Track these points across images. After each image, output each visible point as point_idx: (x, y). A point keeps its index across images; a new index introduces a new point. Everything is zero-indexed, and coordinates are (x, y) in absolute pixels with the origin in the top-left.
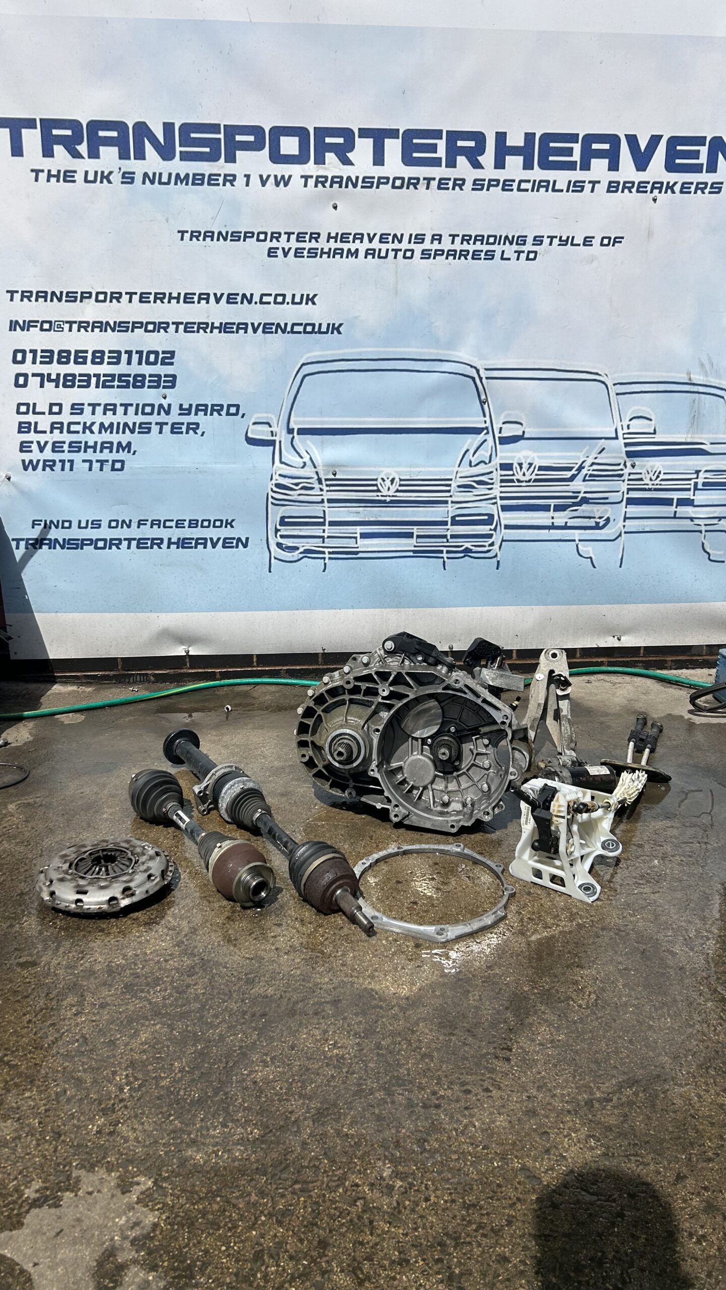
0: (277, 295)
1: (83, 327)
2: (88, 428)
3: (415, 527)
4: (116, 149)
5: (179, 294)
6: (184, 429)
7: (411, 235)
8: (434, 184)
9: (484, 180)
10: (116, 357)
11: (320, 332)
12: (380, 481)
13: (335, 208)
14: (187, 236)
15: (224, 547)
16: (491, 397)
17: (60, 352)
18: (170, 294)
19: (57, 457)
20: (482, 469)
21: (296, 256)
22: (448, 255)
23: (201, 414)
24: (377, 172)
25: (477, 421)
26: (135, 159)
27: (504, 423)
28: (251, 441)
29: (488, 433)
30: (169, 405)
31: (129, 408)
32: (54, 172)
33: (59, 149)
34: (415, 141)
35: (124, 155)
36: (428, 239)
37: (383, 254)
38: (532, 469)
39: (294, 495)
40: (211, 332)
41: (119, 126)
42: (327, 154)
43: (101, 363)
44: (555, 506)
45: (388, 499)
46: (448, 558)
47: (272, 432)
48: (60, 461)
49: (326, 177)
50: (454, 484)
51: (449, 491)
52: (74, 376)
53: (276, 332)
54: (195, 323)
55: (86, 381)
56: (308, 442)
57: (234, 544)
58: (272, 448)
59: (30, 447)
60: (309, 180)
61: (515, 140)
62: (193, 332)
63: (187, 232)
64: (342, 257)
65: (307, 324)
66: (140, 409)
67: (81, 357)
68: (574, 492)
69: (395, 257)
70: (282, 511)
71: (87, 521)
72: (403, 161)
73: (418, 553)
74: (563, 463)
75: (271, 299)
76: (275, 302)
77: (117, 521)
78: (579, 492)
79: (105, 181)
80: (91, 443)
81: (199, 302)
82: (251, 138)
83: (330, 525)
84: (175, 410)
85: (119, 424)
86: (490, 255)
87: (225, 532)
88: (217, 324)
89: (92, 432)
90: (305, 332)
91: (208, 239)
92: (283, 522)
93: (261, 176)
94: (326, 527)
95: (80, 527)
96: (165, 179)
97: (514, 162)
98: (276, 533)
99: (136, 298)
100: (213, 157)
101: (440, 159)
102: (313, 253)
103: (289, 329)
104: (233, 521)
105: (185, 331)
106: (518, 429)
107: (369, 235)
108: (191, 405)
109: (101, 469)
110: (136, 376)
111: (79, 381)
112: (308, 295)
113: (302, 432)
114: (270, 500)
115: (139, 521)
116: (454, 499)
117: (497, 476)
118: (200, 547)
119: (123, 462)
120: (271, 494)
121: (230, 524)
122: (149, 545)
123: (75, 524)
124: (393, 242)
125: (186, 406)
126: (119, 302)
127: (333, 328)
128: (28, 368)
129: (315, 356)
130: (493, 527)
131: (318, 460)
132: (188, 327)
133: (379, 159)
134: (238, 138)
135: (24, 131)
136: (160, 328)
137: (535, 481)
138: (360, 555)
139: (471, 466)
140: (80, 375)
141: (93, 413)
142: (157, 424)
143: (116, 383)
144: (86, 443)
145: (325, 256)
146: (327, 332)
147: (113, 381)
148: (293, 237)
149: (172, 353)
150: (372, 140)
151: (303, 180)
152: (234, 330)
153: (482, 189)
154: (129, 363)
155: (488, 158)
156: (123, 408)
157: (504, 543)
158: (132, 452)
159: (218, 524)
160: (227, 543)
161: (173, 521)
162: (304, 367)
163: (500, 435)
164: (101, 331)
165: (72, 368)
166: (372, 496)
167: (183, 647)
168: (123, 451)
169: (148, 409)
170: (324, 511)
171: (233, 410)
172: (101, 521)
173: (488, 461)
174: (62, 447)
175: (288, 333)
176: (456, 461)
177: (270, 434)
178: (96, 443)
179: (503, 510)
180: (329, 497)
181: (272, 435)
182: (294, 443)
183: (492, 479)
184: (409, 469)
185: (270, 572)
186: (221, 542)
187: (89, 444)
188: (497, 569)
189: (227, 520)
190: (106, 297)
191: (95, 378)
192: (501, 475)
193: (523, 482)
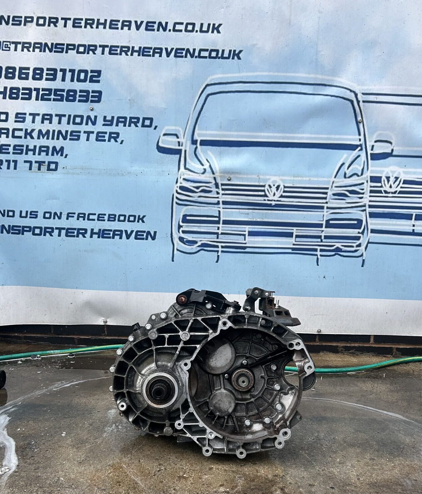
0: (187, 24)
1: (26, 47)
2: (29, 134)
3: (295, 228)
5: (106, 20)
6: (107, 137)
10: (53, 74)
11: (223, 57)
12: (267, 187)
15: (136, 238)
16: (366, 118)
17: (8, 68)
18: (98, 20)
19: (4, 157)
20: (355, 180)
23: (121, 125)
25: (353, 139)
27: (376, 142)
28: (161, 150)
29: (361, 149)
30: (96, 117)
31: (63, 118)
38: (397, 182)
39: (195, 197)
40: (132, 55)
43: (40, 79)
44: (416, 215)
45: (273, 203)
46: (321, 255)
47: (179, 142)
48: (6, 161)
50: (330, 192)
51: (325, 198)
52: (18, 89)
53: (186, 57)
54: (118, 47)
55: (28, 94)
56: (209, 153)
57: (145, 237)
58: (178, 156)
62: (117, 54)
65: (212, 50)
66: (72, 119)
67: (24, 73)
70: (184, 210)
71: (27, 212)
73: (295, 250)
75: (182, 27)
77: (50, 213)
80: (31, 147)
81: (122, 29)
84: (100, 121)
85: (54, 131)
87: (137, 226)
88: (137, 48)
89: (32, 138)
90: (210, 57)
92: (185, 219)
94: (221, 225)
95: (21, 216)
98: (179, 228)
99: (70, 23)
103: (196, 54)
104: (144, 216)
105: (110, 53)
106: (387, 148)
108: (113, 117)
109: (39, 169)
110: (69, 91)
111: (23, 94)
112: (214, 25)
113: (204, 143)
114: (175, 200)
115: (68, 214)
116: (329, 205)
117: (367, 187)
118: (117, 237)
119: (56, 163)
120: (176, 195)
121: (141, 219)
122: (75, 234)
123: (17, 214)
125: (109, 118)
126: (56, 26)
127: (234, 54)
129: (218, 78)
130: (361, 231)
131: (216, 167)
132: (113, 50)
136: (89, 50)
137: (400, 192)
138: (247, 250)
139: (345, 177)
140: (24, 89)
141: (33, 122)
142: (85, 132)
143: (52, 97)
144: (27, 146)
146: (228, 58)
147: (50, 94)
149: (99, 72)
152: (151, 53)
154: (63, 79)
156: (58, 118)
157: (369, 245)
158: (64, 155)
159: (132, 219)
160: (139, 235)
161: (95, 214)
162: (208, 88)
163: (372, 152)
164: (40, 51)
165: (17, 83)
166: (260, 200)
167: (103, 318)
168: (57, 154)
169: (78, 120)
170: (219, 211)
171: (147, 122)
172: (37, 212)
173: (360, 174)
174: (8, 149)
175: (196, 57)
176: (332, 174)
177: (177, 144)
178: (35, 147)
179: (370, 217)
180: (224, 200)
181: (179, 145)
182: (197, 152)
183: (363, 189)
184: (292, 178)
185: (173, 261)
186: (134, 234)
187: (29, 148)
188: (362, 266)
189: (139, 216)
190: (45, 22)
191: (36, 92)
192: (371, 187)
193: (389, 193)
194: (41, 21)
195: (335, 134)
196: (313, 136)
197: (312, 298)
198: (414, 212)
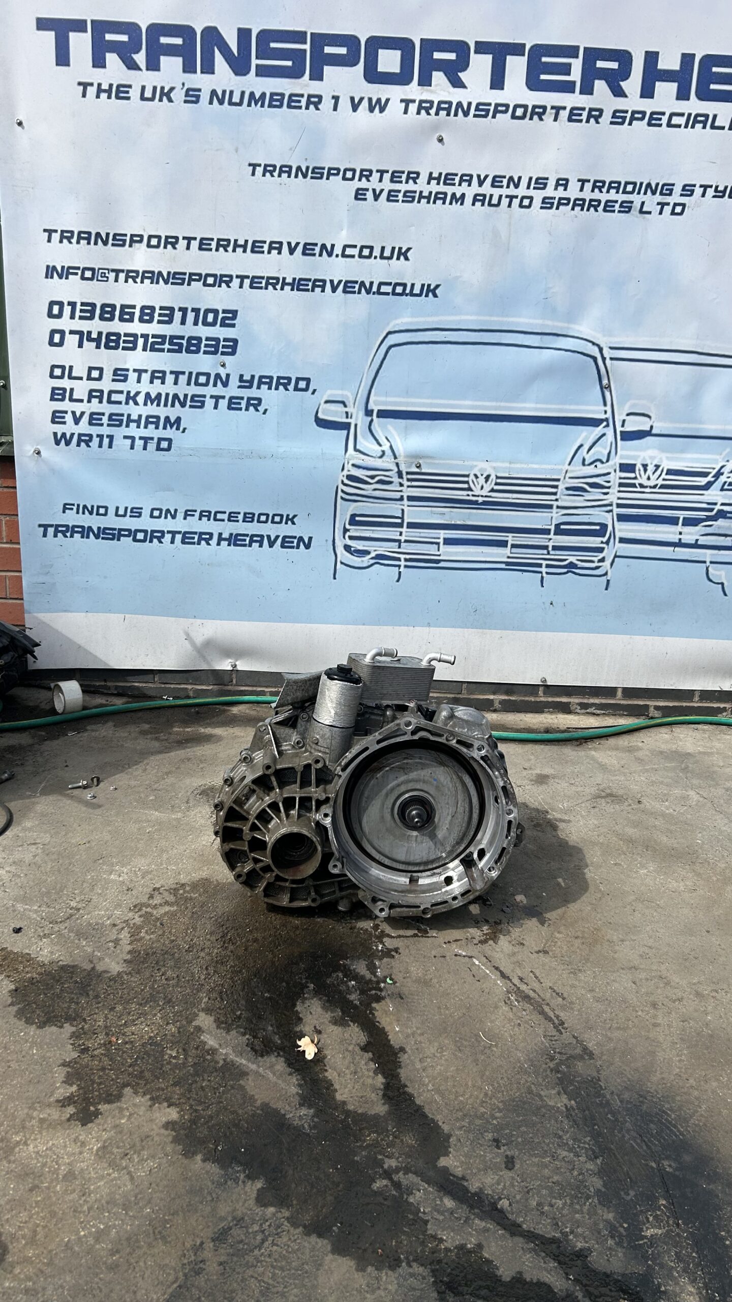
0: (362, 247)
1: (132, 277)
2: (131, 398)
3: (510, 535)
4: (179, 61)
5: (246, 241)
6: (243, 404)
7: (531, 179)
8: (564, 114)
9: (627, 112)
10: (168, 315)
11: (412, 294)
12: (472, 477)
13: (441, 140)
14: (259, 170)
15: (283, 546)
16: (615, 382)
17: (103, 306)
18: (236, 241)
19: (94, 431)
20: (597, 469)
21: (388, 200)
22: (575, 205)
23: (264, 387)
24: (495, 97)
25: (595, 411)
26: (202, 72)
27: (628, 415)
28: (322, 423)
29: (608, 426)
30: (228, 376)
31: (181, 377)
32: (105, 86)
33: (112, 59)
34: (544, 59)
35: (189, 68)
36: (551, 183)
37: (495, 201)
38: (659, 473)
39: (368, 490)
40: (282, 289)
41: (185, 31)
42: (434, 74)
43: (150, 321)
44: (684, 518)
45: (480, 500)
46: (547, 573)
47: (347, 413)
48: (98, 436)
49: (432, 103)
50: (562, 486)
51: (555, 494)
52: (118, 335)
53: (359, 292)
54: (263, 278)
55: (132, 343)
56: (390, 428)
57: (295, 544)
58: (345, 432)
59: (64, 417)
60: (411, 105)
61: (669, 62)
62: (261, 288)
63: (260, 165)
64: (444, 203)
65: (397, 284)
66: (194, 378)
67: (128, 313)
68: (708, 504)
69: (510, 206)
70: (353, 508)
71: (126, 508)
72: (527, 84)
73: (511, 566)
74: (697, 467)
75: (355, 252)
76: (361, 256)
77: (161, 510)
78: (715, 504)
79: (165, 98)
80: (134, 417)
81: (269, 252)
82: (343, 51)
83: (408, 527)
84: (234, 382)
85: (167, 395)
86: (626, 207)
87: (285, 530)
88: (289, 280)
89: (136, 403)
90: (394, 293)
91: (285, 175)
92: (353, 521)
93: (352, 99)
95: (117, 515)
96: (236, 99)
97: (666, 90)
98: (345, 533)
99: (195, 244)
100: (295, 73)
101: (574, 83)
102: (409, 197)
103: (375, 289)
104: (295, 516)
105: (251, 287)
106: (644, 423)
107: (479, 176)
108: (253, 377)
109: (145, 448)
110: (190, 338)
111: (124, 342)
112: (400, 249)
113: (383, 414)
114: (340, 494)
115: (186, 511)
116: (560, 503)
117: (615, 478)
118: (255, 545)
119: (170, 441)
120: (341, 487)
121: (291, 520)
122: (196, 540)
123: (112, 511)
124: (508, 187)
125: (247, 377)
126: (175, 248)
127: (429, 290)
128: (65, 323)
129: (406, 323)
130: (605, 540)
131: (400, 448)
132: (255, 282)
133: (497, 81)
134: (328, 50)
135: (72, 35)
136: (221, 282)
137: (662, 487)
138: (442, 564)
139: (584, 464)
140: (126, 335)
141: (139, 381)
142: (212, 397)
143: (167, 346)
144: (129, 416)
145: (424, 201)
146: (420, 295)
147: (163, 343)
148: (387, 177)
149: (235, 313)
150: (490, 57)
151: (403, 104)
152: (310, 287)
153: (622, 123)
154: (183, 322)
155: (633, 84)
156: (173, 376)
157: (616, 559)
158: (181, 429)
159: (277, 519)
160: (287, 542)
161: (225, 513)
162: (390, 336)
163: (622, 429)
164: (152, 283)
165: (117, 326)
166: (461, 495)
167: (230, 660)
168: (171, 427)
169: (202, 379)
170: (403, 510)
171: (302, 384)
172: (141, 508)
173: (605, 460)
174: (101, 419)
175: (374, 293)
176: (566, 459)
177: (345, 415)
178: (140, 416)
179: (619, 520)
180: (410, 494)
181: (347, 417)
182: (372, 427)
183: (609, 482)
184: (507, 465)
185: (335, 578)
186: (280, 539)
187: (132, 418)
188: (606, 589)
189: (288, 515)
190: (159, 242)
191: (142, 340)
192: (620, 478)
193: (646, 487)
194: (154, 242)
195: (571, 404)
196: (539, 406)
197: (533, 634)
198: (682, 514)
